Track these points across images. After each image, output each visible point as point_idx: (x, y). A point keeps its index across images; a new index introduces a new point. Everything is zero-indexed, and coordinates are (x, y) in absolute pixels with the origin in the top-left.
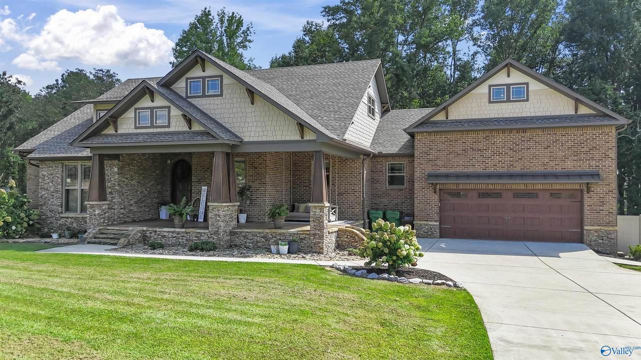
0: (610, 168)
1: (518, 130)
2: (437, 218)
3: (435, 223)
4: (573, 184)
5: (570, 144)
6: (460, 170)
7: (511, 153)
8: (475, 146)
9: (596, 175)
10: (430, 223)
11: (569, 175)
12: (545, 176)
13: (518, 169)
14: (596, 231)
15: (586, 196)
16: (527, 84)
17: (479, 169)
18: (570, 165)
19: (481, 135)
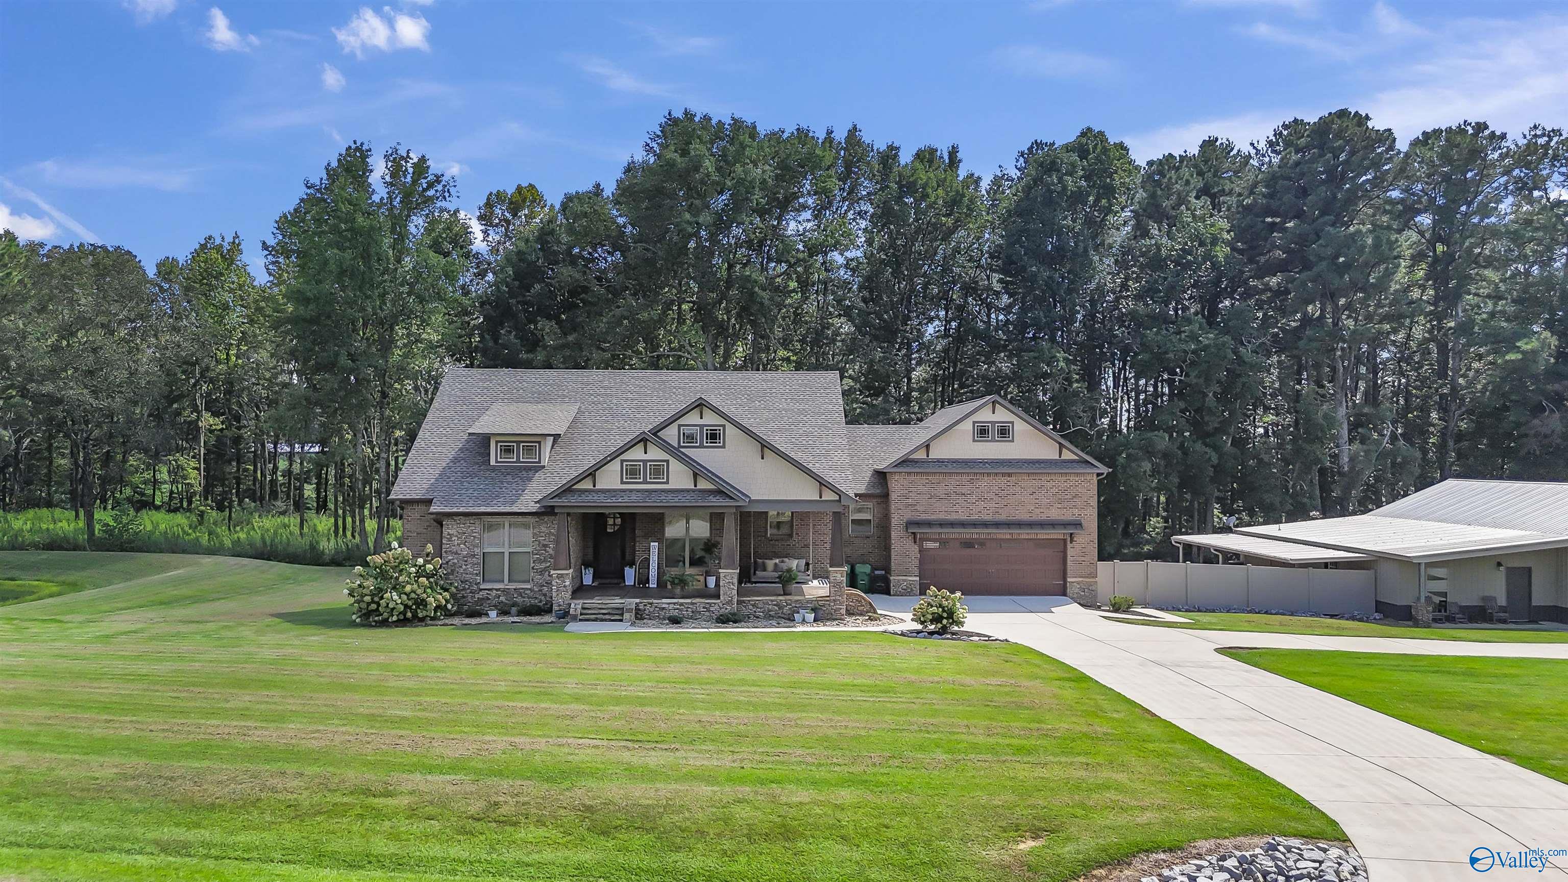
0: (1090, 517)
1: (1003, 474)
2: (917, 573)
3: (914, 578)
4: (1057, 534)
5: (1055, 490)
6: (942, 516)
7: (996, 498)
8: (959, 490)
9: (1078, 525)
10: (910, 578)
11: (1053, 525)
12: (1031, 525)
13: (1003, 517)
14: (1078, 583)
15: (1069, 545)
16: (1012, 423)
17: (962, 516)
18: (1054, 514)
19: (965, 477)
